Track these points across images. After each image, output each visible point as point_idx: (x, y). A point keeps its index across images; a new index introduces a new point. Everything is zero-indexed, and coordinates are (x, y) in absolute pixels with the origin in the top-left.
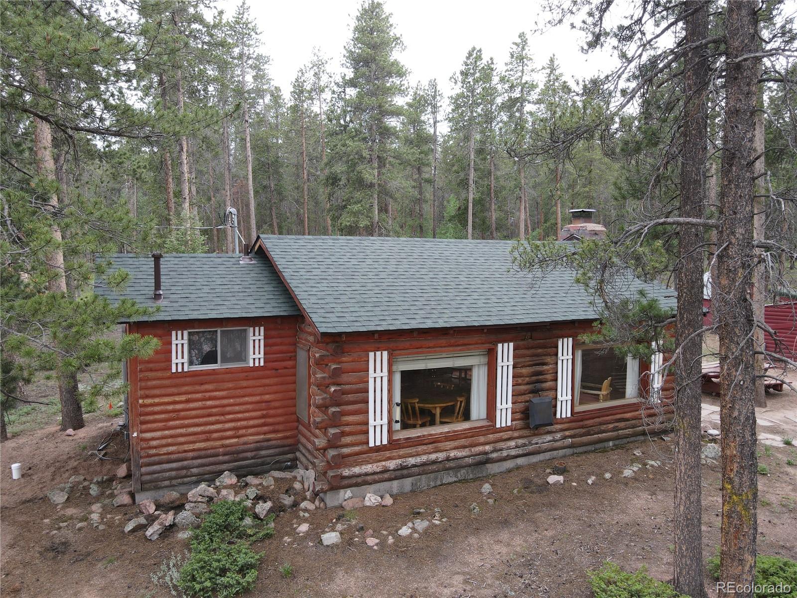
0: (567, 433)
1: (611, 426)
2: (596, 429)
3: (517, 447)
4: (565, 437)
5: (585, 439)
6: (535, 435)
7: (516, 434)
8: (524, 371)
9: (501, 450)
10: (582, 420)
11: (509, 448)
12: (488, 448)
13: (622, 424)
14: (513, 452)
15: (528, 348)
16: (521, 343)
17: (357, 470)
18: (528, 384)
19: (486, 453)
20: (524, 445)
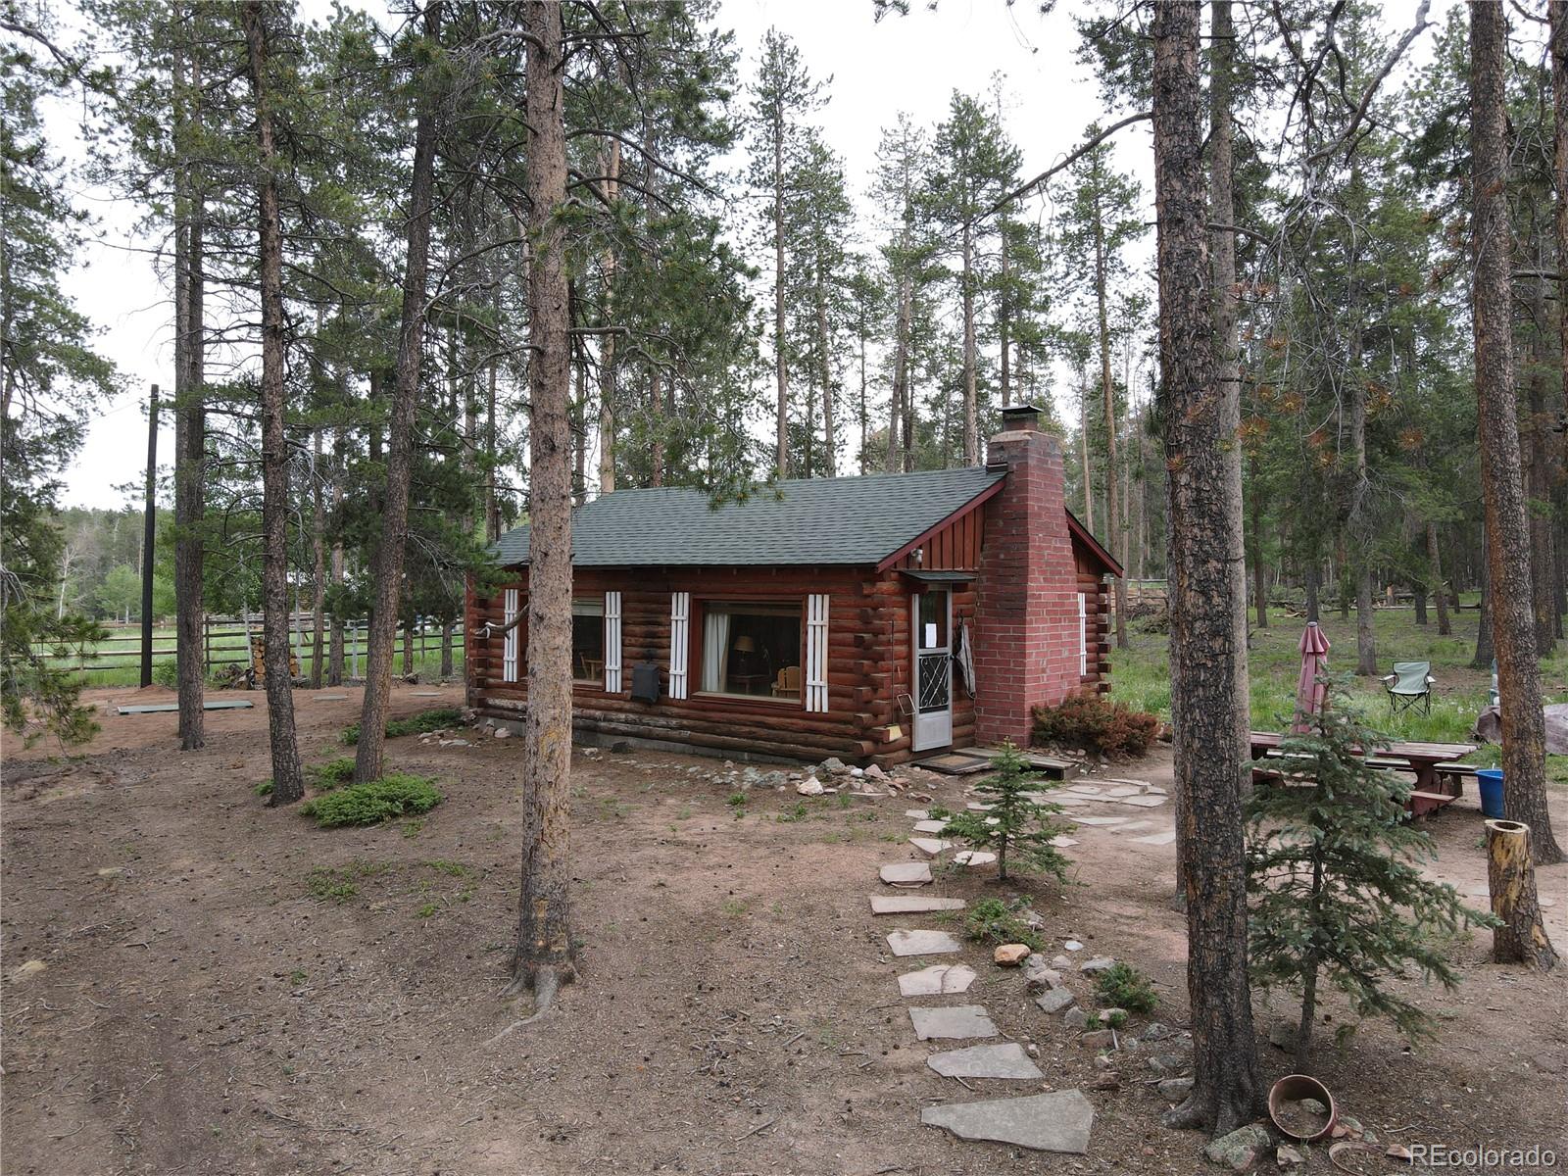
0: (685, 722)
1: (747, 729)
2: (725, 728)
3: (626, 722)
4: (682, 727)
5: (706, 737)
6: (646, 713)
7: (627, 706)
8: (637, 629)
9: (612, 720)
10: (704, 710)
11: (618, 721)
12: (598, 713)
13: (764, 732)
14: (622, 727)
15: (640, 601)
16: (631, 594)
17: (498, 702)
18: (641, 646)
19: (595, 719)
20: (634, 722)
